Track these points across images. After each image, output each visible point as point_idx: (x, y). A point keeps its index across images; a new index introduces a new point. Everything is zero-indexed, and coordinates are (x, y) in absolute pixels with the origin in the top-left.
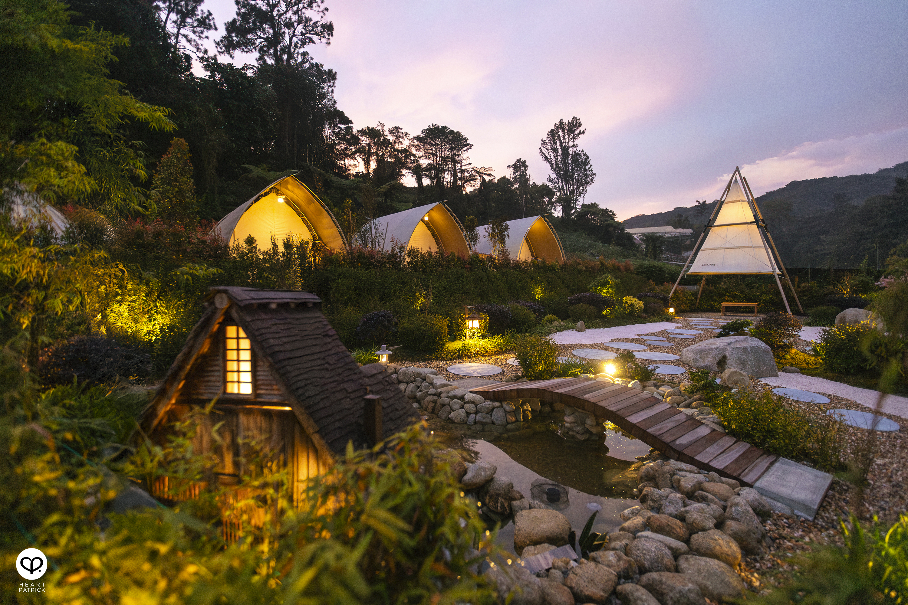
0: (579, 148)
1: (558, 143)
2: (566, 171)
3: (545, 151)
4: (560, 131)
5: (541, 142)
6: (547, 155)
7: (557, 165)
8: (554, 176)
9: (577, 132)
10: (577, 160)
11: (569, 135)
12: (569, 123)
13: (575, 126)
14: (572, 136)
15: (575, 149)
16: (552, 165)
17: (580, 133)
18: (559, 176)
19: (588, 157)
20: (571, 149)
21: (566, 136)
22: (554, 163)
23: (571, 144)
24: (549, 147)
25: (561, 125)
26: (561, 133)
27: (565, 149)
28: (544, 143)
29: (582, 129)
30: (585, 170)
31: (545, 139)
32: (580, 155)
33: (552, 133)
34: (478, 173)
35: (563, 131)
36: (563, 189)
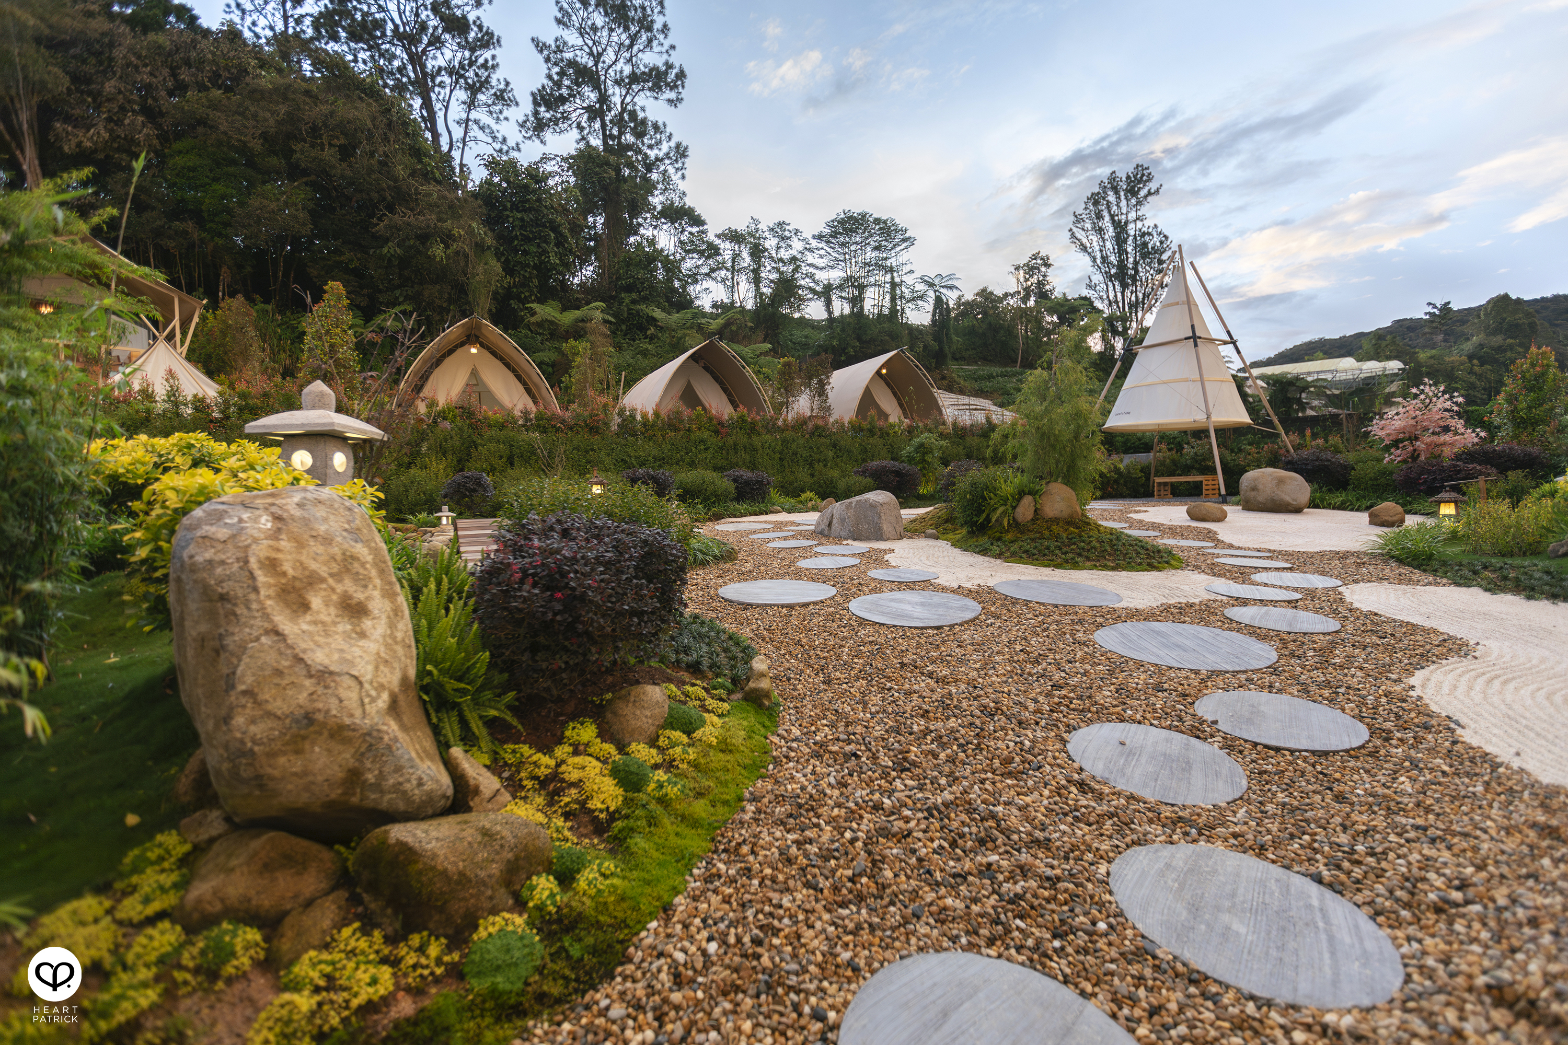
0: (1147, 223)
1: (1107, 218)
2: (1122, 266)
3: (1080, 234)
4: (1110, 193)
5: (1073, 218)
6: (1084, 241)
7: (1104, 259)
8: (1098, 278)
9: (1143, 193)
10: (1145, 244)
11: (1128, 200)
12: (1128, 177)
13: (1140, 181)
14: (1134, 201)
15: (1139, 224)
16: (1094, 259)
17: (1150, 193)
18: (1109, 277)
19: (1166, 237)
20: (1131, 226)
21: (1123, 203)
22: (1098, 255)
23: (1132, 216)
24: (1088, 225)
25: (1113, 184)
26: (1111, 197)
27: (1120, 228)
28: (1078, 219)
29: (1153, 186)
30: (1161, 262)
31: (1080, 210)
32: (1149, 234)
33: (1095, 199)
34: (931, 285)
35: (1117, 192)
36: (1117, 302)
